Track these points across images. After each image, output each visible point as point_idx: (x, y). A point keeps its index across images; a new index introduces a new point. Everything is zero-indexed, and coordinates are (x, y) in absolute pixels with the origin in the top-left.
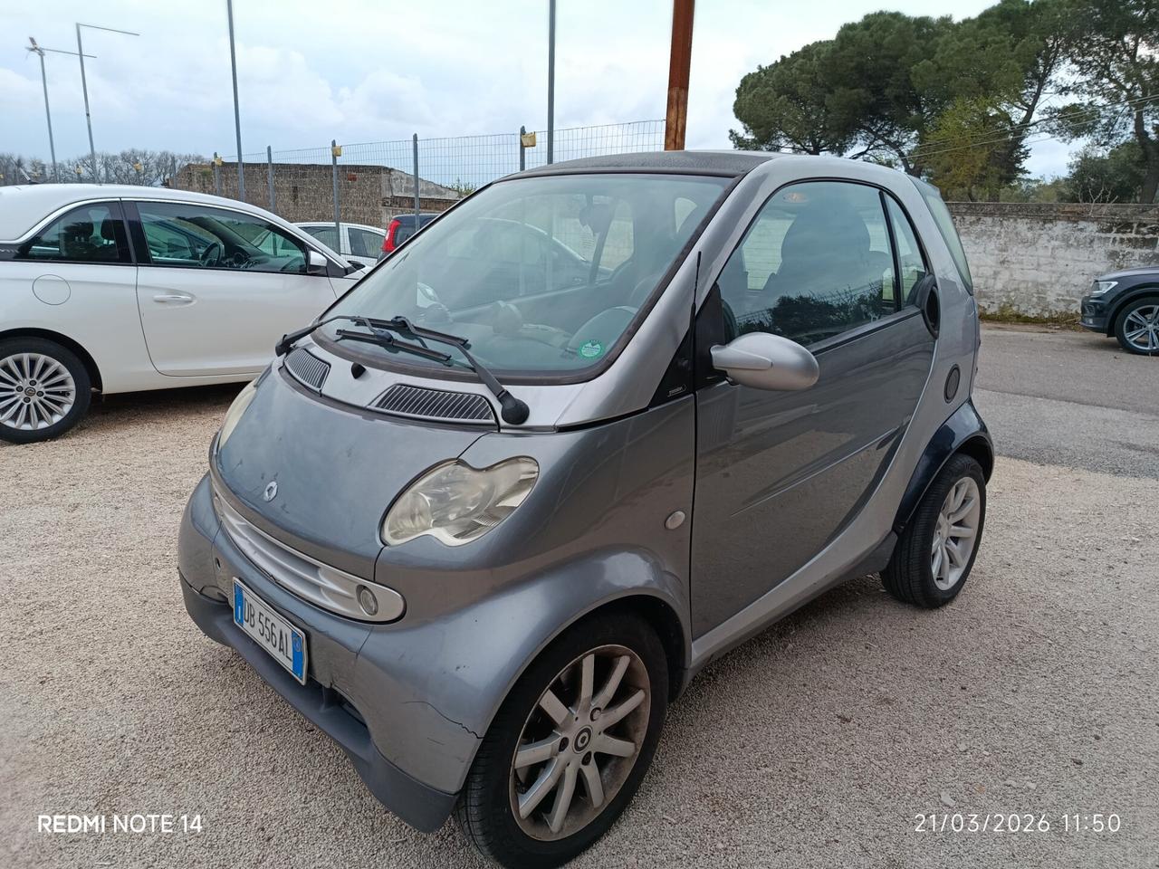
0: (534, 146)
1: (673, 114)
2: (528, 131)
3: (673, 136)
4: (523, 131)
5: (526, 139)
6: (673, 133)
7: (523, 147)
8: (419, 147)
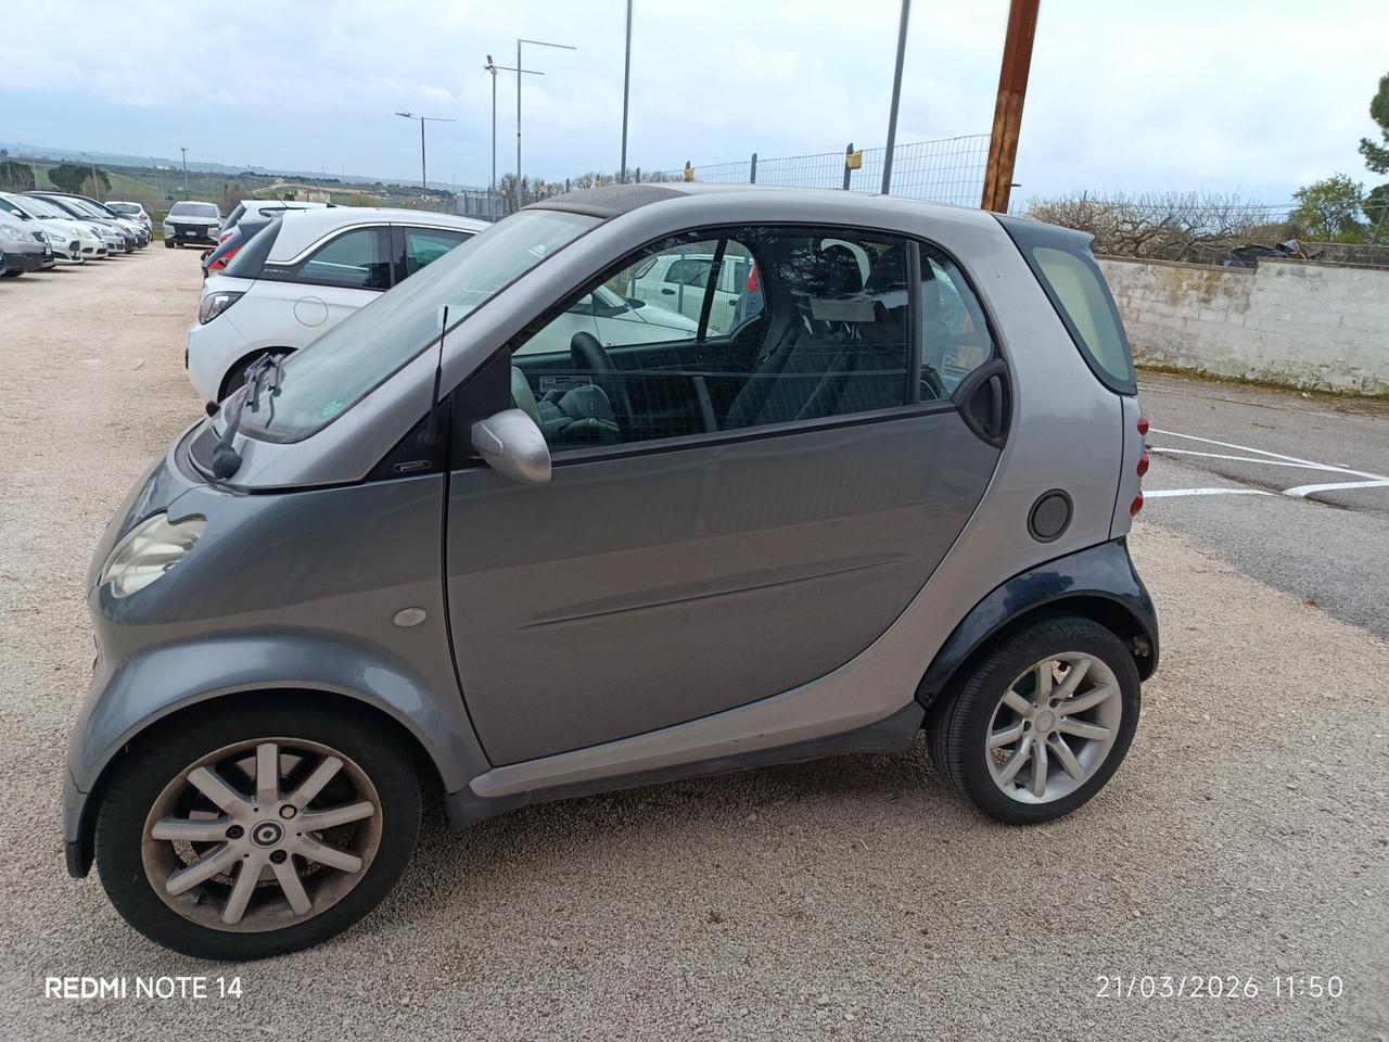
0: (859, 167)
1: (1000, 126)
2: (856, 149)
3: (997, 155)
4: (850, 150)
5: (853, 160)
6: (997, 151)
7: (848, 170)
8: (757, 169)
